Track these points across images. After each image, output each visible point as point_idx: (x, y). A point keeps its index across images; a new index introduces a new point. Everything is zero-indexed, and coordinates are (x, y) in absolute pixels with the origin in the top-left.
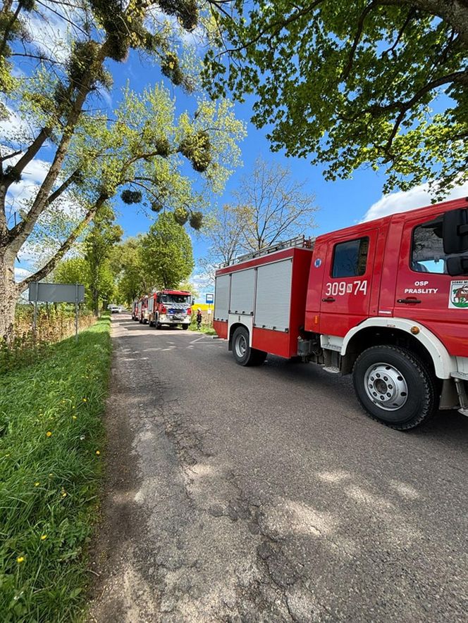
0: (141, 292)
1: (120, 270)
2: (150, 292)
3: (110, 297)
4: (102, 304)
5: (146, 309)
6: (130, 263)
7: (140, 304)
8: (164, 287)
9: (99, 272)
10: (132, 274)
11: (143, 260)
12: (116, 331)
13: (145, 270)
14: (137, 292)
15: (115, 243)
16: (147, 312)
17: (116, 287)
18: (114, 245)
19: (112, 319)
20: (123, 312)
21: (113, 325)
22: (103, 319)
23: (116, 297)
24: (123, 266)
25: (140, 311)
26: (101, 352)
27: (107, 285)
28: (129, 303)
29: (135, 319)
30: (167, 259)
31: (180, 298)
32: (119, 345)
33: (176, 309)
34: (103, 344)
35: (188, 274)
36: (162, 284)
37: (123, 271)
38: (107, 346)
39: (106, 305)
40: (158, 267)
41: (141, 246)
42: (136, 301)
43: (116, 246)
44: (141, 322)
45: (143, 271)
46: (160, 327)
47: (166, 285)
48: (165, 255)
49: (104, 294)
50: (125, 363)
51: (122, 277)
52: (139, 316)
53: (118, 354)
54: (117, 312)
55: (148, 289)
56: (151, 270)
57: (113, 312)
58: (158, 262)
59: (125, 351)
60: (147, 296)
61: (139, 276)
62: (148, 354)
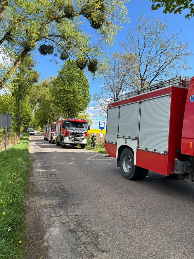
0: (51, 119)
1: (36, 103)
2: (58, 119)
3: (29, 123)
4: (23, 128)
5: (54, 132)
6: (43, 98)
7: (50, 128)
8: (67, 116)
9: (22, 105)
10: (45, 106)
11: (53, 96)
12: (33, 149)
13: (54, 103)
14: (47, 119)
15: (34, 84)
16: (55, 134)
17: (33, 115)
18: (33, 85)
19: (30, 139)
20: (38, 134)
21: (31, 144)
22: (24, 139)
23: (33, 123)
24: (39, 100)
25: (50, 133)
26: (22, 164)
27: (27, 114)
28: (42, 127)
29: (46, 139)
30: (70, 95)
31: (80, 124)
32: (35, 159)
33: (76, 133)
34: (24, 158)
35: (85, 107)
36: (66, 114)
37: (38, 104)
38: (27, 159)
39: (25, 129)
40: (63, 101)
41: (52, 85)
42: (47, 126)
43: (34, 85)
44: (50, 142)
45: (52, 104)
46: (64, 146)
47: (69, 114)
48: (68, 92)
49: (24, 121)
50: (39, 173)
51: (38, 108)
52: (49, 137)
53: (34, 165)
54: (33, 134)
55: (56, 118)
56: (59, 103)
57: (31, 134)
58: (63, 98)
59: (39, 164)
60: (55, 123)
61: (49, 108)
62: (55, 167)
